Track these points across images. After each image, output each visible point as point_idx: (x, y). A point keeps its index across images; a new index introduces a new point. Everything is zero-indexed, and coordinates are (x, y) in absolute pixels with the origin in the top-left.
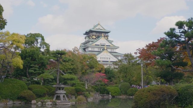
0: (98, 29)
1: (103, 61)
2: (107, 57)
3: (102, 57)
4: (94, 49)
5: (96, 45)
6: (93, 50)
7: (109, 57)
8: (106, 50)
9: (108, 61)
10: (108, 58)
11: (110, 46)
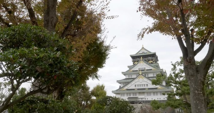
0: (142, 53)
1: (138, 89)
2: (143, 83)
3: (136, 84)
4: (131, 76)
5: (133, 71)
6: (130, 78)
7: (146, 83)
8: (142, 74)
9: (144, 89)
10: (145, 85)
11: (151, 70)
